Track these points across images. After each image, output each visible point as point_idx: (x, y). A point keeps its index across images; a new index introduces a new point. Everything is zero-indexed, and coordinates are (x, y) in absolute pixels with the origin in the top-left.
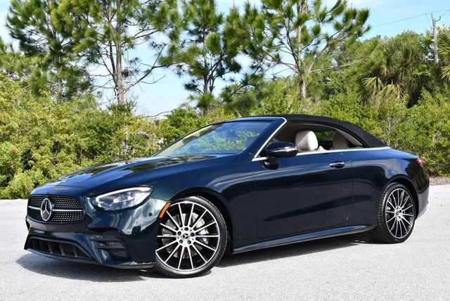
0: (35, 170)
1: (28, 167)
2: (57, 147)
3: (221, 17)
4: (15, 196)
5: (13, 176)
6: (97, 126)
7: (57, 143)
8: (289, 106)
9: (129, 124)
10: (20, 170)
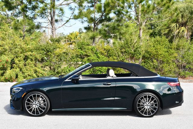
0: (16, 69)
1: (12, 68)
2: (26, 58)
4: (6, 80)
5: (6, 71)
6: (45, 49)
7: (26, 56)
8: (135, 42)
9: (60, 48)
10: (9, 68)
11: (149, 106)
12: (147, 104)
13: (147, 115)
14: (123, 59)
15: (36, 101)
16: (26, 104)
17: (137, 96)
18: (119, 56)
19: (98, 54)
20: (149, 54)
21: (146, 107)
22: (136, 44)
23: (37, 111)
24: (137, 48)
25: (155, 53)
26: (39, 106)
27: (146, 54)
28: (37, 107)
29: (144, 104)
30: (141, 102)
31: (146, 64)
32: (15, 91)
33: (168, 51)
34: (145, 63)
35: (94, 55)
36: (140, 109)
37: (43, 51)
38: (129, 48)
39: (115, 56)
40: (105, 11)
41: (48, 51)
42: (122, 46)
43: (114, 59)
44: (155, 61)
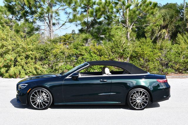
0: (19, 66)
1: (15, 65)
2: (27, 57)
3: (95, 2)
4: (11, 77)
5: (10, 68)
7: (27, 55)
8: (123, 43)
10: (13, 66)
11: (141, 100)
12: (139, 98)
13: (139, 108)
14: (113, 58)
15: (40, 96)
16: (31, 99)
17: (130, 91)
18: (109, 55)
19: (92, 54)
20: (136, 54)
21: (138, 101)
22: (125, 45)
23: (41, 105)
24: (125, 49)
25: (142, 53)
26: (43, 101)
27: (133, 53)
28: (41, 101)
29: (136, 98)
30: (133, 97)
31: (134, 62)
32: (21, 87)
33: (152, 51)
34: (132, 61)
35: (88, 54)
36: (132, 103)
37: (42, 51)
38: (119, 48)
39: (106, 55)
40: (96, 15)
41: (47, 51)
42: (112, 47)
43: (105, 58)
44: (141, 59)
